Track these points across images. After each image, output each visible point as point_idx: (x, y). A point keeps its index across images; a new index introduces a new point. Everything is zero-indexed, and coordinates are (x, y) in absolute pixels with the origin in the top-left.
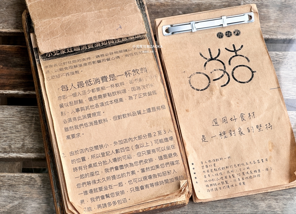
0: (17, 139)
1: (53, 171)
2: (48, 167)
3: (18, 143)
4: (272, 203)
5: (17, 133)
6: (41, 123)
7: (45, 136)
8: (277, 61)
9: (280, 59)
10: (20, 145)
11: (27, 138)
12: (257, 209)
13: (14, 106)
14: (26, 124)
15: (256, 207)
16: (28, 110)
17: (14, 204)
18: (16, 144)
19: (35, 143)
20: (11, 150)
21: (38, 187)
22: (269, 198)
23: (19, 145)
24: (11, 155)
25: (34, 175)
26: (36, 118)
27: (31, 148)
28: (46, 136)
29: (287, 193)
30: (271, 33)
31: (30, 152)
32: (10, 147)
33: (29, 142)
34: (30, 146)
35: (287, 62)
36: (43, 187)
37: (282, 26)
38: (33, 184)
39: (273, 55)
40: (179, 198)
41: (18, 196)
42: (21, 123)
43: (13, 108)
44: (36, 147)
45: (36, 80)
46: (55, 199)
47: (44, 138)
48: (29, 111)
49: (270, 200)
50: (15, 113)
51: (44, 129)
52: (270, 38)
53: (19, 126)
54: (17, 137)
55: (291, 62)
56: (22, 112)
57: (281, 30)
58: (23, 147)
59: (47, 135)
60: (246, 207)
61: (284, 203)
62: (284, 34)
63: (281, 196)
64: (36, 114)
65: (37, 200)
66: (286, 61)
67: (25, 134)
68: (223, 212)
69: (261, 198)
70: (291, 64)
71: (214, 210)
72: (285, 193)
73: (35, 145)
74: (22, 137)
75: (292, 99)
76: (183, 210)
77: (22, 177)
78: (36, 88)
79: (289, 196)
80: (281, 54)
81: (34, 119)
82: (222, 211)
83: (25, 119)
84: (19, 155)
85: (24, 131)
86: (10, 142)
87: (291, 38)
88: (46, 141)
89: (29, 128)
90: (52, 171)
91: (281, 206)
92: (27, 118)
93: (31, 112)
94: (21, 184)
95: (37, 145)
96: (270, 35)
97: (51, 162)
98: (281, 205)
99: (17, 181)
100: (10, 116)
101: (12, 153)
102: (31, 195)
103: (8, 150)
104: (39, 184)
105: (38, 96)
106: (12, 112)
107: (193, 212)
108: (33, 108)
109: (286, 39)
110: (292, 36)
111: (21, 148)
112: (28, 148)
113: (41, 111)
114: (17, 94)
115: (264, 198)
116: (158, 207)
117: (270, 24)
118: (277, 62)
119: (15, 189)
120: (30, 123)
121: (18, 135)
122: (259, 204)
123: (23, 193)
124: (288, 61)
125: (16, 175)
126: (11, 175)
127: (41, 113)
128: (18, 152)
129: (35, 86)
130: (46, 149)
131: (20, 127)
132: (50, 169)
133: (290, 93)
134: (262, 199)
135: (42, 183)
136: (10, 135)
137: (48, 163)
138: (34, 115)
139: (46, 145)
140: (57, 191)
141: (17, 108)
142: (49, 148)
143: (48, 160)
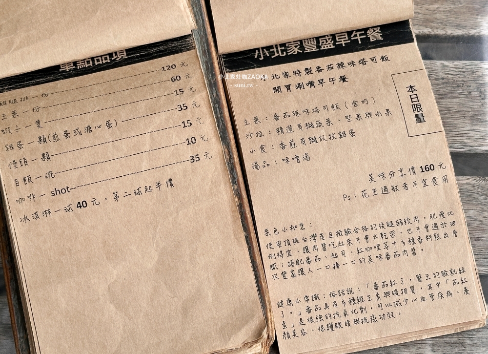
1: (16, 297)
2: (7, 287)
8: (442, 78)
9: (450, 76)
28: (3, 228)
30: (435, 25)
35: (463, 81)
37: (455, 10)
39: (437, 68)
40: (249, 349)
46: (19, 350)
52: (433, 33)
55: (470, 81)
57: (454, 19)
62: (458, 26)
66: (461, 79)
70: (469, 85)
80: (451, 65)
87: (472, 34)
88: (3, 237)
90: (14, 297)
96: (433, 28)
97: (11, 279)
109: (463, 36)
110: (475, 31)
117: (434, 6)
118: (443, 81)
124: (465, 80)
130: (4, 254)
132: (10, 292)
137: (6, 280)
142: (8, 252)
143: (7, 275)
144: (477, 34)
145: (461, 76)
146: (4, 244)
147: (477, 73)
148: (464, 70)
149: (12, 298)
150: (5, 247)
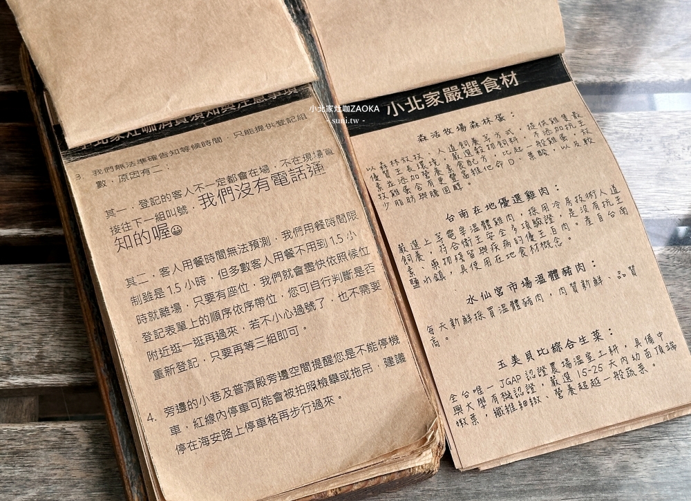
0: (25, 343)
2: (106, 402)
3: (27, 351)
4: (630, 459)
5: (23, 328)
6: (82, 300)
7: (93, 330)
8: (617, 133)
9: (625, 130)
10: (32, 357)
11: (48, 339)
12: (596, 474)
13: (12, 265)
14: (44, 305)
15: (593, 470)
16: (46, 272)
17: (26, 497)
18: (23, 356)
19: (68, 350)
20: (12, 369)
21: (82, 452)
22: (621, 447)
23: (30, 358)
24: (11, 382)
25: (71, 425)
26: (68, 291)
27: (60, 362)
28: (95, 330)
29: (660, 434)
30: (601, 71)
31: (58, 371)
32: (9, 362)
33: (53, 349)
34: (57, 357)
35: (641, 134)
36: (94, 453)
37: (623, 53)
38: (70, 445)
40: (418, 459)
41: (36, 478)
42: (32, 303)
43: (10, 270)
44: (71, 360)
45: (63, 201)
46: (127, 477)
47: (91, 335)
48: (50, 276)
49: (624, 452)
50: (16, 282)
51: (90, 315)
52: (598, 81)
53: (28, 312)
54: (24, 337)
55: (650, 134)
56: (31, 279)
58: (40, 361)
59: (99, 328)
60: (569, 471)
61: (655, 457)
62: (628, 72)
63: (649, 443)
64: (66, 281)
65: (81, 484)
66: (639, 133)
67: (44, 330)
68: (519, 485)
69: (604, 449)
70: (649, 138)
71: (498, 482)
72: (656, 435)
73: (67, 353)
74: (35, 337)
75: (658, 218)
76: (427, 488)
77: (42, 431)
78: (65, 219)
79: (665, 442)
80: (625, 116)
81: (62, 293)
82: (517, 483)
83: (39, 296)
84: (31, 381)
85: (41, 323)
86: (9, 352)
87: (646, 80)
88: (96, 342)
89: (51, 316)
90: (116, 413)
91: (650, 465)
92: (45, 292)
93: (53, 277)
94: (42, 449)
95: (72, 355)
96: (598, 75)
97: (111, 391)
98: (648, 462)
99: (32, 441)
100: (4, 288)
101: (15, 377)
102: (67, 473)
103: (5, 369)
104: (85, 446)
105: (69, 239)
106: (9, 279)
107: (449, 490)
108: (59, 267)
110: (649, 76)
111: (37, 364)
112: (51, 363)
113: (80, 272)
114: (17, 237)
115: (609, 448)
116: (371, 483)
117: (597, 49)
118: (618, 136)
119: (29, 461)
120: (54, 302)
121: (27, 333)
122: (600, 462)
123: (48, 470)
124: (643, 133)
125: (27, 427)
126: (14, 428)
127: (80, 279)
128: (29, 374)
129: (62, 214)
130: (98, 362)
131: (29, 314)
132: (110, 408)
133: (653, 205)
134: (606, 451)
135: (90, 443)
136: (6, 334)
137: (104, 394)
138: (62, 285)
139: (96, 352)
140: (129, 459)
141: (20, 270)
142: (104, 359)
143: (104, 386)
144: (652, 80)
145: (638, 129)
146: (97, 349)
147: (657, 125)
148: (641, 122)
149: (113, 414)
150: (99, 353)
